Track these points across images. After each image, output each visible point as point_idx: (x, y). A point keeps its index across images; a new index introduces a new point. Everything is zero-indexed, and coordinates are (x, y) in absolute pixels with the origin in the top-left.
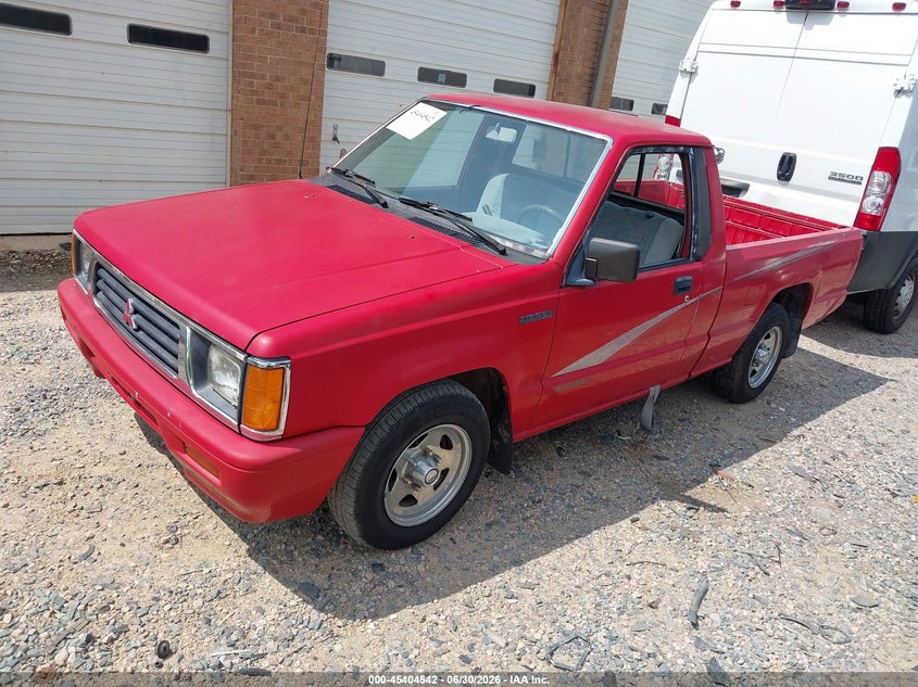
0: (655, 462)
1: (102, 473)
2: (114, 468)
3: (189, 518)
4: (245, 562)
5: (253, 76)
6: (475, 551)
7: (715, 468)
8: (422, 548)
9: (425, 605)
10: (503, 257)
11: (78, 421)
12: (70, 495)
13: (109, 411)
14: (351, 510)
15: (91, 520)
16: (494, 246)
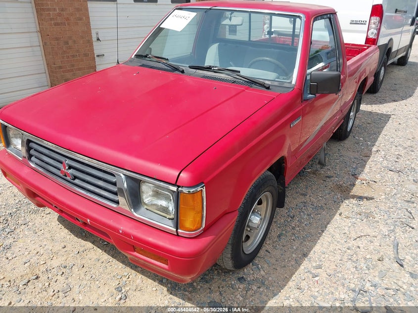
0: (328, 180)
1: (59, 264)
2: (64, 258)
3: (124, 279)
4: (171, 299)
5: (49, 10)
6: (282, 255)
7: (355, 176)
8: (256, 261)
9: (278, 295)
10: (269, 91)
11: (27, 233)
12: (47, 284)
13: (42, 222)
14: (229, 256)
15: (68, 298)
16: (263, 85)
